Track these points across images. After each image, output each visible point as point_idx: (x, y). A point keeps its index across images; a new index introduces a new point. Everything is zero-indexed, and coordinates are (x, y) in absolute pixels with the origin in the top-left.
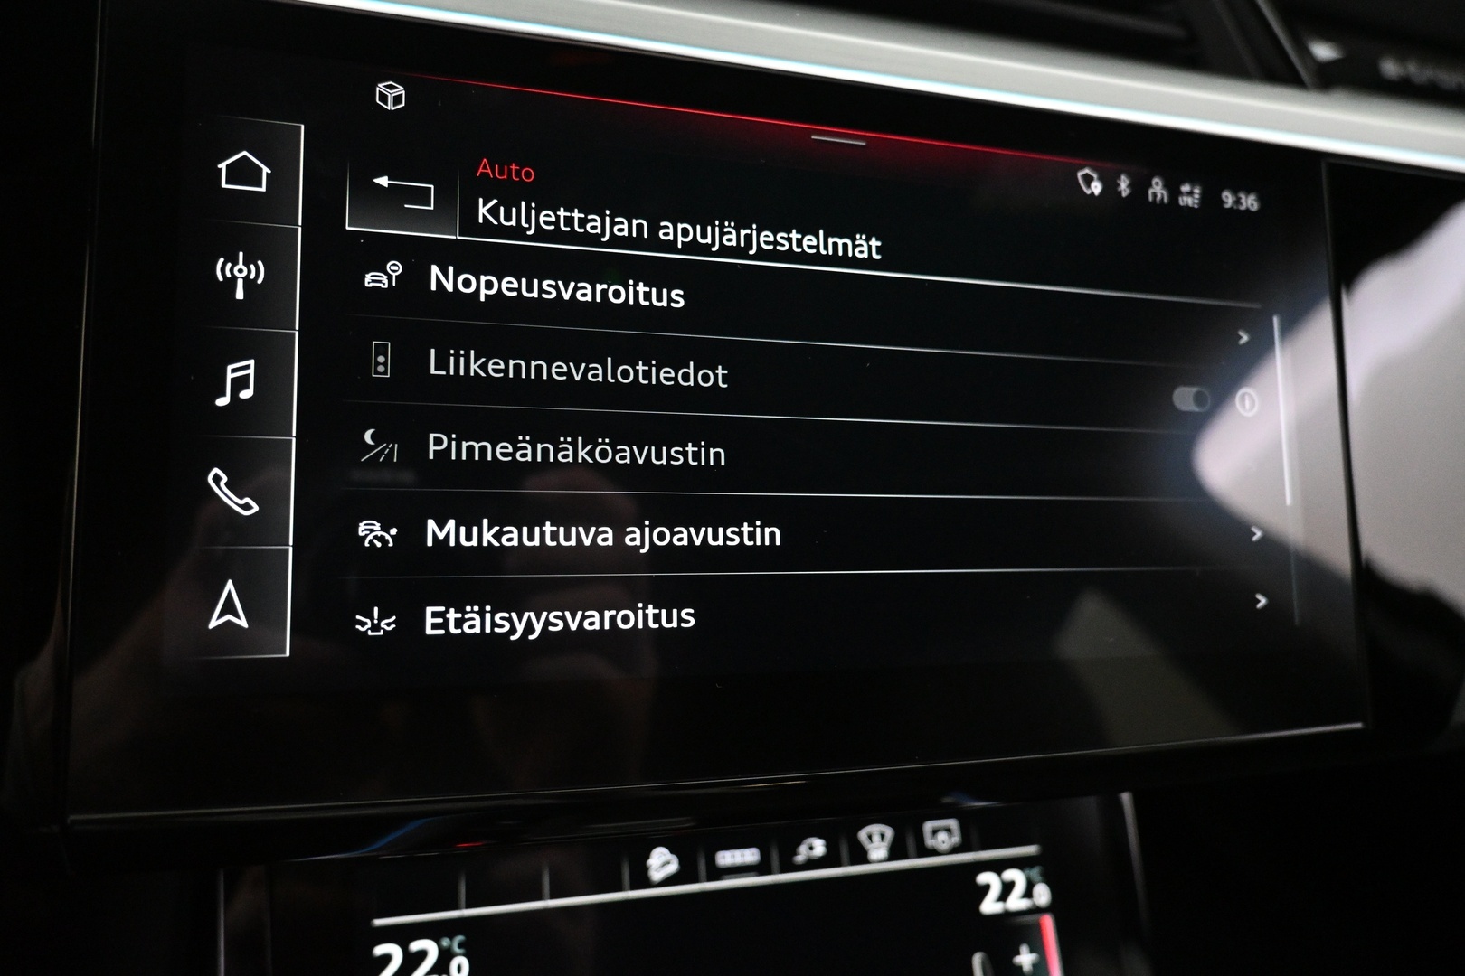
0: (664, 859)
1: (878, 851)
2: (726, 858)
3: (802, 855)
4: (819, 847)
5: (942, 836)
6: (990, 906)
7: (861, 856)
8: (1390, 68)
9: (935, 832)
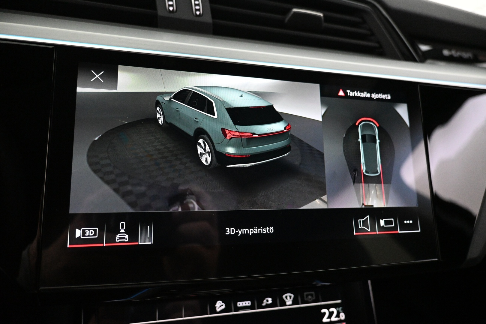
0: (220, 305)
1: (289, 302)
2: (240, 304)
3: (265, 303)
4: (270, 301)
5: (310, 297)
6: (325, 320)
7: (283, 303)
8: (446, 53)
9: (307, 295)
